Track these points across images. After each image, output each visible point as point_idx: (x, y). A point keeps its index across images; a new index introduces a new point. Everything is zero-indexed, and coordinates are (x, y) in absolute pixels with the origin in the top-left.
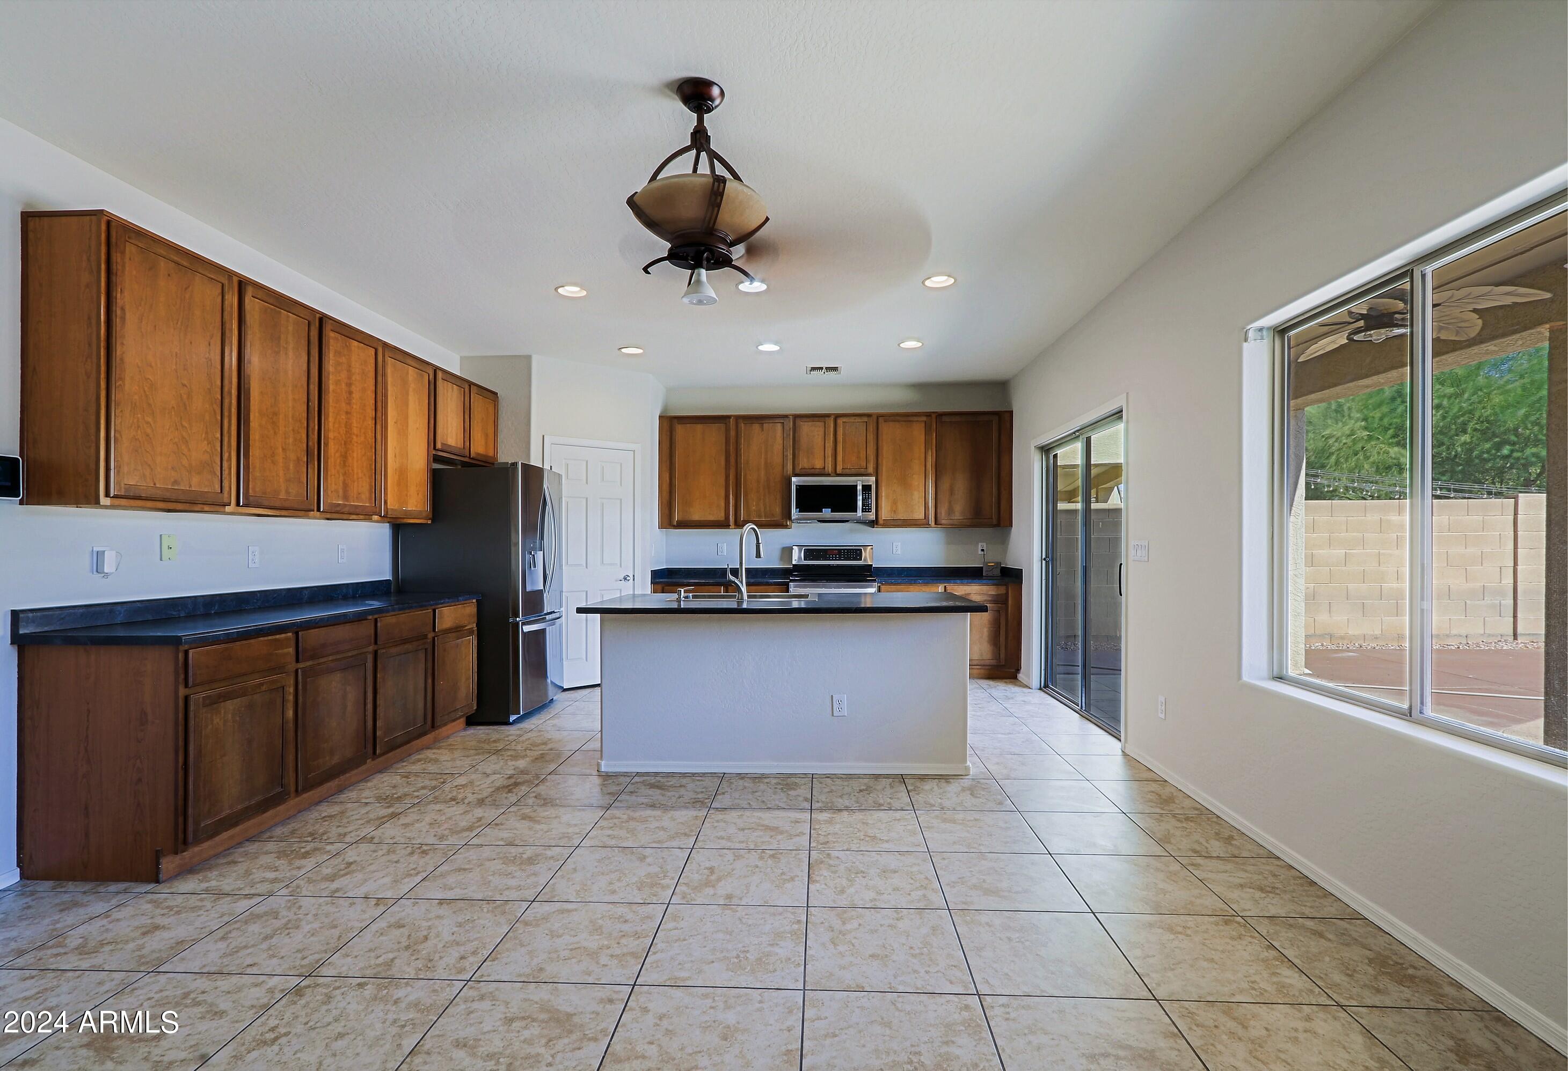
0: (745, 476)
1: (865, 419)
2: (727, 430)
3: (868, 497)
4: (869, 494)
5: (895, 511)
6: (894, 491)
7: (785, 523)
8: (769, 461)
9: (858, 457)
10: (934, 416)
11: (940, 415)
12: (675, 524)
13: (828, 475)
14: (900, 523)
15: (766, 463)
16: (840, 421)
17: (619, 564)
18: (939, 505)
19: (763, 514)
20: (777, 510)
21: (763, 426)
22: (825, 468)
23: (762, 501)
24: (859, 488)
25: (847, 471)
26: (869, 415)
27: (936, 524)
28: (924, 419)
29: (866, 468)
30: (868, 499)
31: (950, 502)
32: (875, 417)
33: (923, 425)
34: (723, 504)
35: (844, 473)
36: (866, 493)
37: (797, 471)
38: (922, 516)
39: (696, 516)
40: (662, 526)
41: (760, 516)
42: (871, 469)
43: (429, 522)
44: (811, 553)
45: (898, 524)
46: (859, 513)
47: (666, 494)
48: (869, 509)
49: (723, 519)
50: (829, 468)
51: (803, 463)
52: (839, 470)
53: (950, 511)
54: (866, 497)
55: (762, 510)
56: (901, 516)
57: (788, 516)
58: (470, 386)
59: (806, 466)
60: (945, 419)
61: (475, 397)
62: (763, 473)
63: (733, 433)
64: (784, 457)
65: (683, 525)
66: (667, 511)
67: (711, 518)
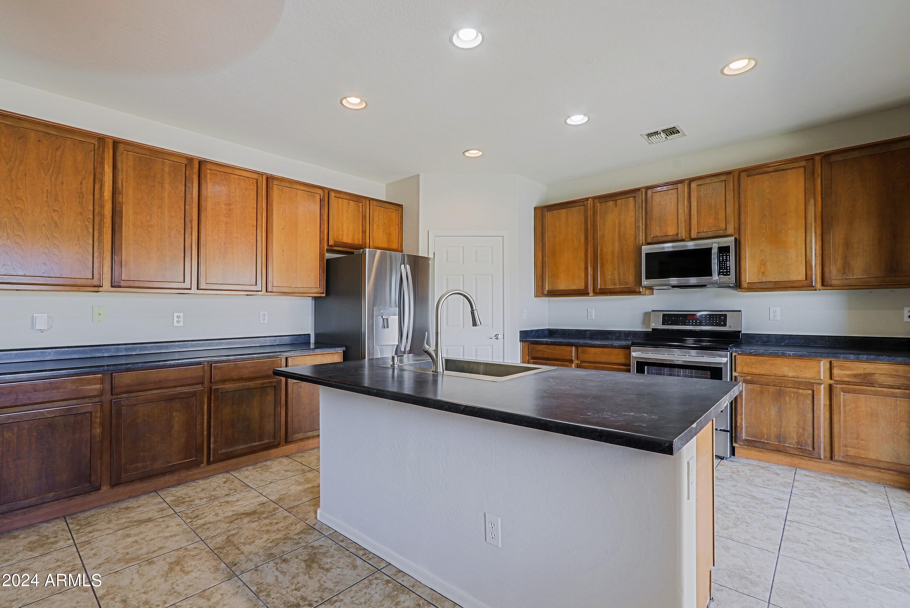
0: (601, 250)
1: (723, 178)
2: (586, 211)
3: (726, 259)
4: (726, 256)
5: (763, 273)
6: (762, 250)
7: (637, 290)
8: (622, 234)
9: (716, 219)
10: (817, 158)
11: (826, 156)
12: (546, 293)
13: (682, 240)
14: (770, 286)
15: (620, 236)
16: (693, 185)
17: (491, 326)
18: (827, 263)
19: (617, 282)
20: (631, 278)
21: (616, 202)
22: (678, 234)
23: (616, 271)
24: (715, 251)
25: (702, 235)
26: (728, 173)
27: (823, 285)
28: (804, 163)
29: (726, 229)
30: (727, 261)
31: (845, 258)
32: (736, 174)
33: (802, 170)
34: (583, 275)
35: (699, 237)
36: (723, 256)
37: (649, 240)
38: (802, 277)
39: (562, 286)
40: (536, 296)
41: (614, 284)
42: (730, 230)
43: (324, 295)
44: (668, 318)
45: (768, 286)
46: (715, 277)
47: (539, 270)
48: (727, 272)
49: (583, 288)
50: (683, 234)
51: (656, 231)
52: (694, 235)
53: (846, 267)
54: (723, 259)
55: (617, 277)
56: (772, 278)
57: (639, 282)
58: (370, 201)
59: (658, 234)
60: (833, 158)
61: (374, 209)
62: (617, 245)
63: (590, 213)
64: (637, 228)
65: (553, 293)
66: (540, 284)
67: (574, 287)
